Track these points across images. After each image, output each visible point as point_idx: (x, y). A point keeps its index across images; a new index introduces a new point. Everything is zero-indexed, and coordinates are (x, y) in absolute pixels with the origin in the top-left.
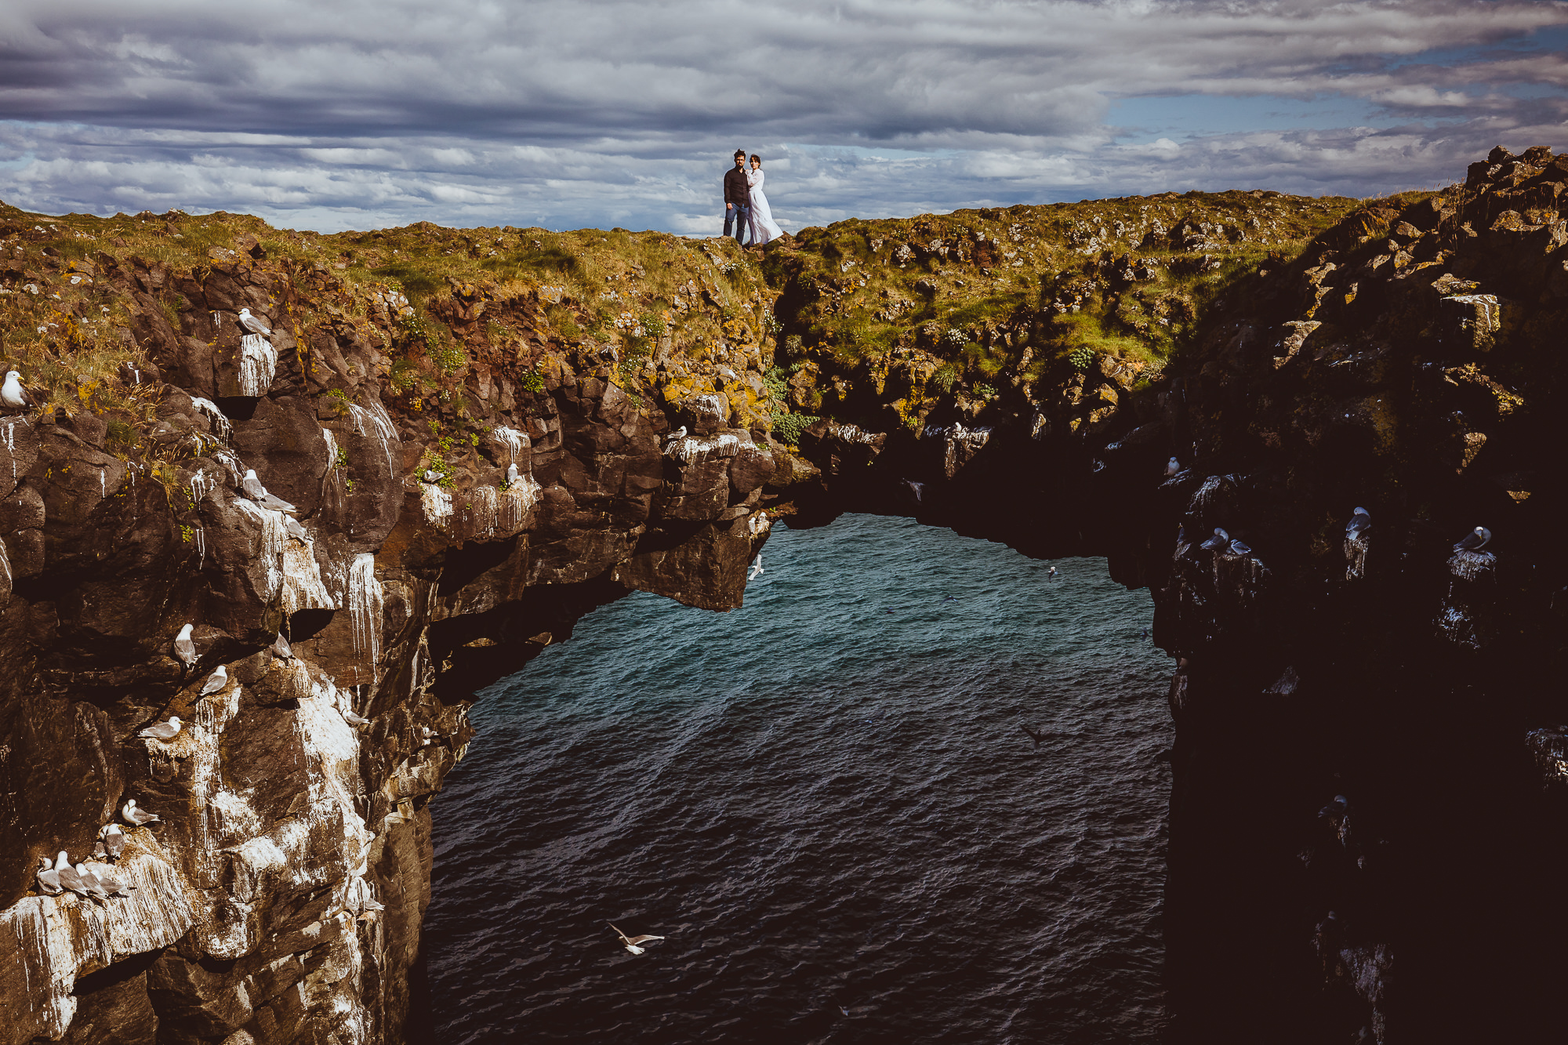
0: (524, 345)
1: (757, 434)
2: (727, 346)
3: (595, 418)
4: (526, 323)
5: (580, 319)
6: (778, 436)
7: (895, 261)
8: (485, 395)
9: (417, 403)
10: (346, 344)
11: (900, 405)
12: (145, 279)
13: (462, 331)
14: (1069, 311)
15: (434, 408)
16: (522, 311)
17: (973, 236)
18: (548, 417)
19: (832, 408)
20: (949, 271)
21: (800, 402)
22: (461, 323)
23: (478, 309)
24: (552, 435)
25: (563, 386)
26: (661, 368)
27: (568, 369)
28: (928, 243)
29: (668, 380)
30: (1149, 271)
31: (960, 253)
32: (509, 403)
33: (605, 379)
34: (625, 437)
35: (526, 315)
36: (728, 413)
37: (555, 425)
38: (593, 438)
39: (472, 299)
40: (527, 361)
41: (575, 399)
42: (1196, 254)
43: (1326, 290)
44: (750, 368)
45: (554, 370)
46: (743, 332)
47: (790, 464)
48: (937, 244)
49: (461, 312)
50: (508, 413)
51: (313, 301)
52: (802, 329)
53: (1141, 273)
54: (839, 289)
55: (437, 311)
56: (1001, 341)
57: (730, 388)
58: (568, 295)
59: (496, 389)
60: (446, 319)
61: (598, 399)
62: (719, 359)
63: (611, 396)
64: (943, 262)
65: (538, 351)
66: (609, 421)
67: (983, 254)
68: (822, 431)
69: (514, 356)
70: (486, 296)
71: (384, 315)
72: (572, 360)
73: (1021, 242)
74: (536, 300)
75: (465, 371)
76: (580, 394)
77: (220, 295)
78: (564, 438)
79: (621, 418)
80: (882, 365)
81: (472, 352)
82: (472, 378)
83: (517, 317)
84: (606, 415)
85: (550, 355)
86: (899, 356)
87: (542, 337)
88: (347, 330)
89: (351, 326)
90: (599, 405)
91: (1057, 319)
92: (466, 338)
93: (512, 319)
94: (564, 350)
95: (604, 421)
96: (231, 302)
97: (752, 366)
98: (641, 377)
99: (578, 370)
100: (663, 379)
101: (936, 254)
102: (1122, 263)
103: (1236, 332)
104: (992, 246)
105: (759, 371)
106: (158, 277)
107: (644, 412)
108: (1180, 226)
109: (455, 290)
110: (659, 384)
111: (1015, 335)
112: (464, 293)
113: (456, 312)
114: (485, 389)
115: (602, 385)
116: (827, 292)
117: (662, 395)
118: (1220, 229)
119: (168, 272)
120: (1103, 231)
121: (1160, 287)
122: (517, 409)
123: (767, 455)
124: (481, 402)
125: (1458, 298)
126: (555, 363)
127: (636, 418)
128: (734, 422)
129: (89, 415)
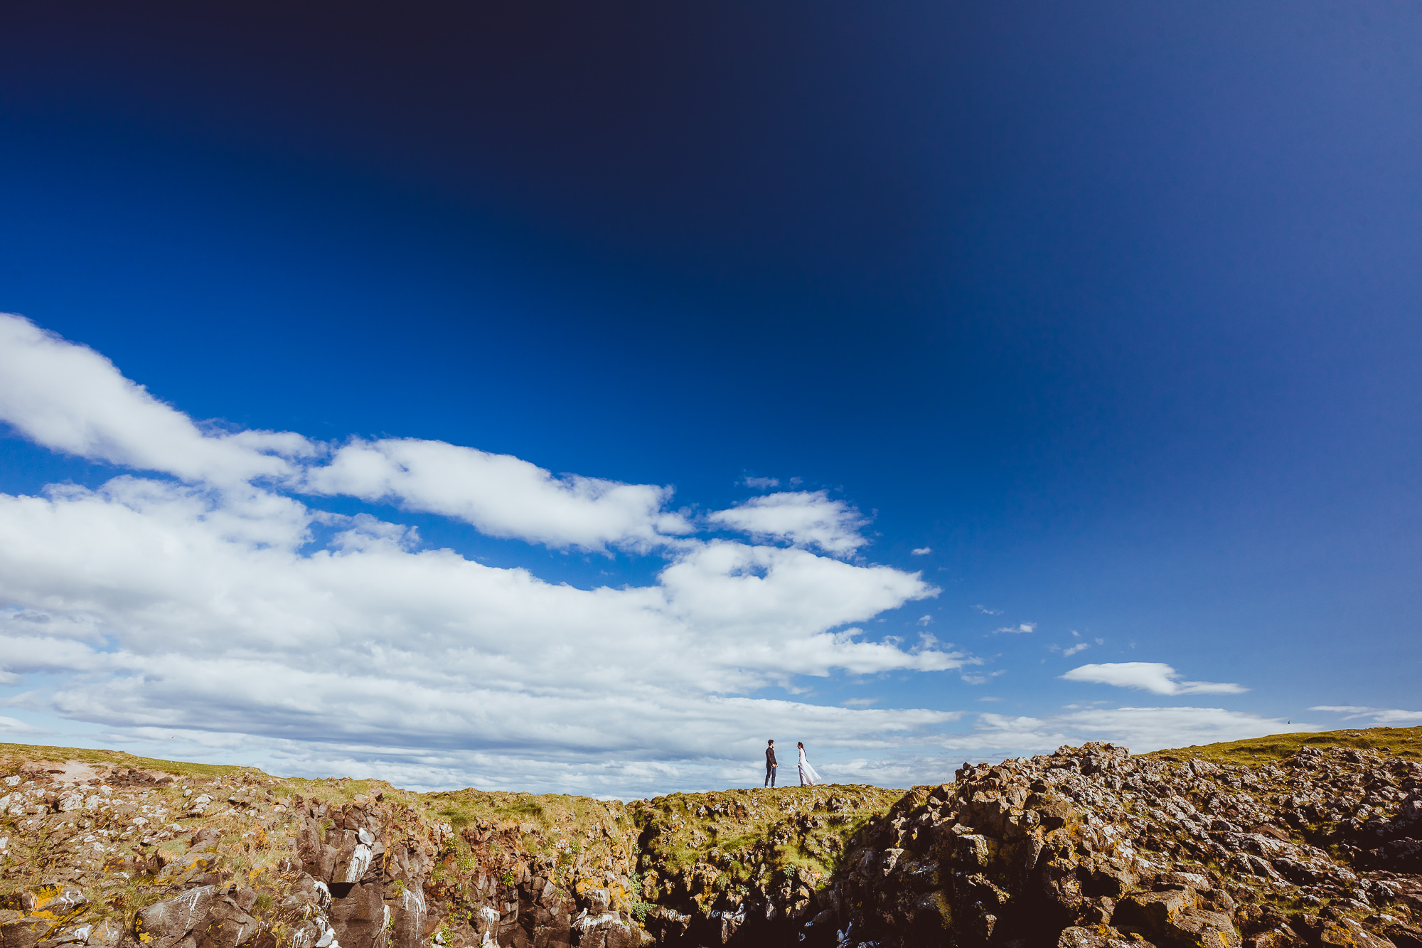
0: (507, 857)
1: (623, 915)
2: (612, 860)
3: (538, 903)
4: (511, 844)
5: (539, 843)
6: (634, 916)
7: (698, 815)
8: (480, 887)
9: (443, 890)
10: (412, 852)
11: (698, 898)
12: (315, 810)
13: (476, 847)
14: (782, 843)
15: (451, 894)
16: (510, 837)
17: (735, 803)
18: (512, 901)
19: (664, 900)
20: (724, 820)
21: (647, 896)
22: (477, 843)
23: (487, 835)
24: (512, 913)
25: (524, 882)
26: (577, 872)
27: (528, 872)
28: (714, 806)
29: (580, 880)
30: (818, 822)
31: (729, 812)
32: (493, 892)
33: (546, 878)
34: (552, 915)
35: (511, 839)
36: (609, 901)
37: (516, 906)
38: (534, 915)
39: (485, 829)
40: (506, 867)
41: (528, 890)
42: (839, 815)
43: (903, 831)
44: (623, 874)
45: (520, 872)
46: (621, 853)
47: (639, 934)
48: (718, 807)
49: (478, 836)
50: (491, 898)
51: (401, 827)
52: (651, 852)
53: (815, 824)
54: (670, 830)
55: (466, 836)
56: (749, 860)
57: (611, 885)
58: (535, 829)
59: (487, 883)
60: (469, 841)
61: (540, 891)
62: (607, 867)
63: (548, 889)
64: (721, 816)
65: (514, 860)
66: (545, 905)
67: (739, 812)
68: (658, 913)
69: (500, 863)
70: (493, 828)
71: (438, 837)
72: (531, 866)
73: (757, 807)
74: (518, 831)
75: (473, 871)
76: (532, 888)
77: (352, 821)
78: (519, 915)
79: (551, 903)
80: (690, 874)
81: (479, 860)
82: (475, 877)
83: (507, 840)
84: (544, 900)
85: (520, 863)
86: (698, 868)
87: (518, 853)
88: (415, 844)
89: (418, 842)
90: (541, 894)
91: (776, 848)
92: (477, 852)
93: (504, 842)
94: (527, 860)
95: (542, 905)
96: (357, 825)
97: (624, 873)
98: (566, 878)
99: (533, 873)
100: (577, 879)
101: (718, 811)
102: (805, 818)
103: (863, 855)
104: (744, 808)
105: (627, 876)
106: (323, 809)
107: (565, 899)
108: (830, 800)
109: (478, 824)
110: (574, 882)
111: (756, 856)
112: (482, 826)
113: (475, 836)
114: (482, 883)
115: (544, 881)
116: (664, 831)
117: (575, 889)
118: (849, 802)
119: (329, 807)
120: (795, 801)
121: (824, 832)
122: (497, 896)
123: (628, 929)
124: (478, 891)
125: (966, 836)
126: (522, 868)
127: (560, 903)
128: (611, 907)
129: (250, 889)
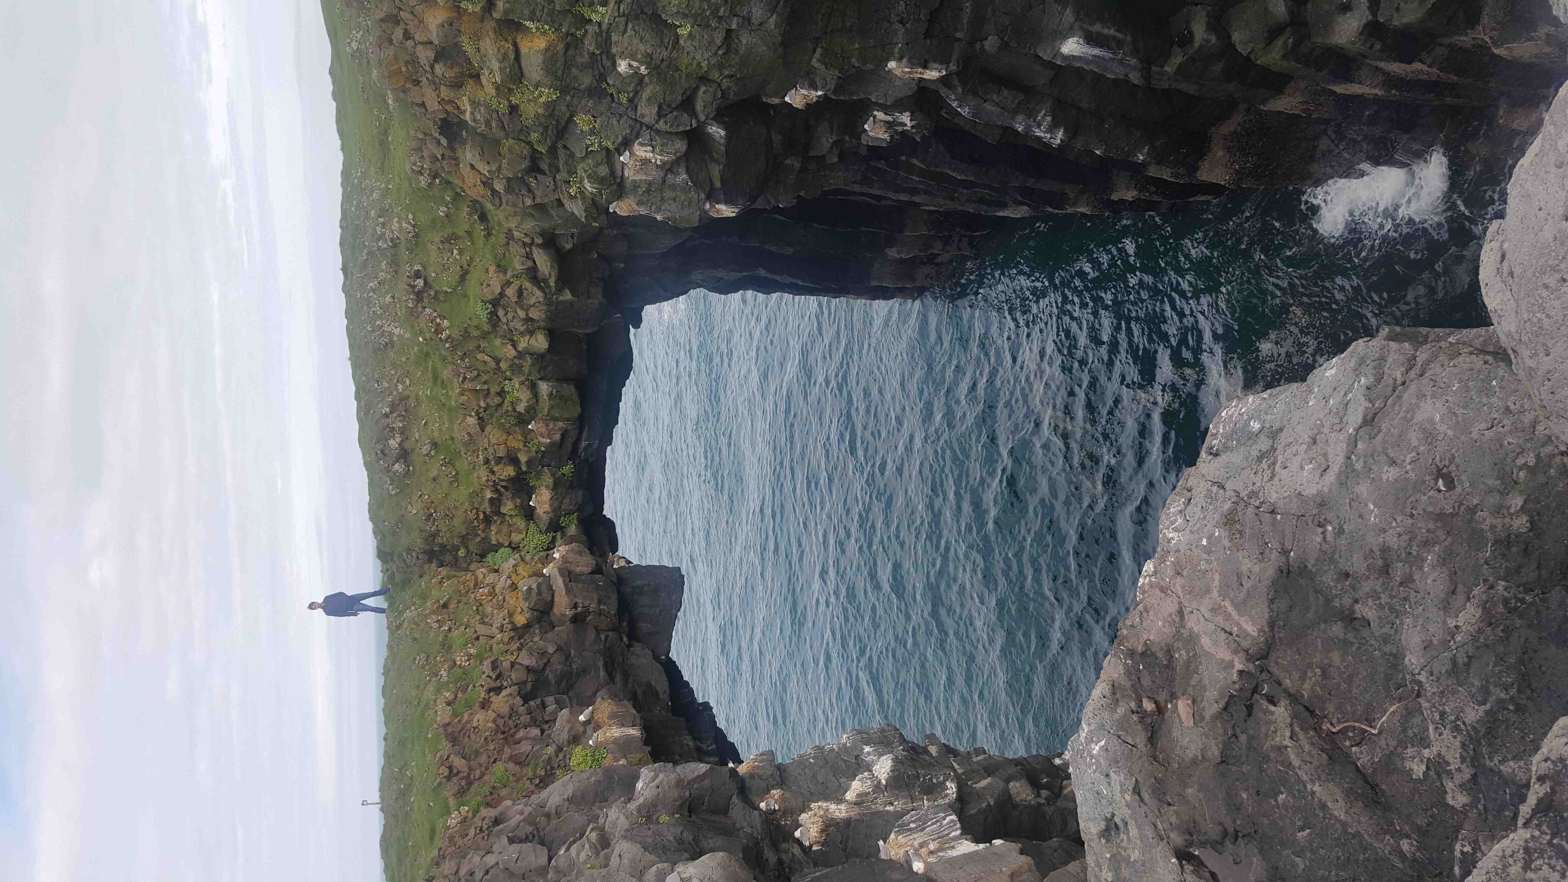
3: (543, 671)
4: (469, 727)
5: (464, 691)
6: (549, 547)
8: (529, 748)
11: (523, 456)
13: (477, 773)
15: (541, 781)
16: (459, 732)
18: (544, 706)
20: (415, 432)
22: (471, 774)
23: (458, 763)
24: (558, 702)
25: (519, 695)
26: (502, 630)
27: (505, 693)
28: (393, 450)
29: (511, 623)
32: (536, 732)
33: (513, 665)
34: (558, 651)
35: (462, 729)
36: (534, 578)
37: (550, 699)
38: (559, 673)
39: (450, 769)
40: (500, 722)
41: (529, 686)
45: (507, 702)
46: (469, 580)
48: (394, 443)
49: (462, 774)
50: (543, 732)
54: (431, 515)
57: (515, 579)
58: (444, 701)
59: (524, 742)
60: (469, 785)
61: (529, 669)
62: (490, 594)
63: (526, 660)
64: (407, 438)
66: (545, 661)
67: (400, 407)
68: (543, 517)
69: (496, 733)
72: (498, 690)
74: (449, 724)
75: (511, 765)
76: (525, 683)
78: (560, 693)
79: (543, 653)
80: (493, 472)
81: (496, 761)
82: (516, 758)
83: (464, 735)
84: (541, 663)
85: (494, 706)
86: (485, 459)
88: (487, 821)
90: (533, 668)
92: (484, 768)
94: (490, 698)
95: (546, 664)
97: (496, 571)
98: (508, 643)
99: (507, 685)
100: (509, 626)
107: (536, 639)
109: (444, 781)
110: (515, 629)
112: (446, 774)
113: (462, 779)
114: (525, 748)
115: (517, 667)
116: (434, 525)
117: (524, 626)
122: (540, 725)
126: (501, 702)
127: (542, 643)
128: (541, 574)
